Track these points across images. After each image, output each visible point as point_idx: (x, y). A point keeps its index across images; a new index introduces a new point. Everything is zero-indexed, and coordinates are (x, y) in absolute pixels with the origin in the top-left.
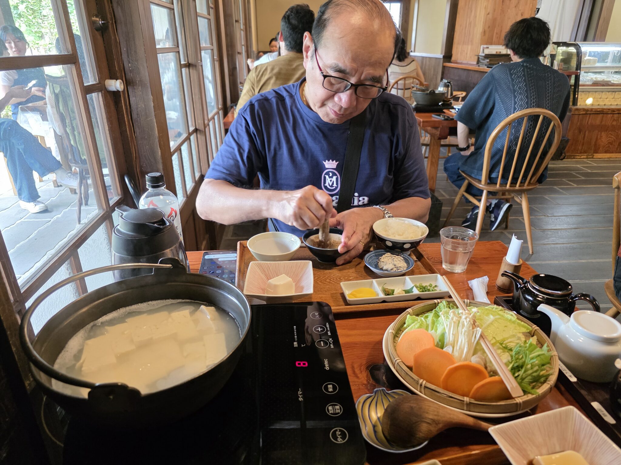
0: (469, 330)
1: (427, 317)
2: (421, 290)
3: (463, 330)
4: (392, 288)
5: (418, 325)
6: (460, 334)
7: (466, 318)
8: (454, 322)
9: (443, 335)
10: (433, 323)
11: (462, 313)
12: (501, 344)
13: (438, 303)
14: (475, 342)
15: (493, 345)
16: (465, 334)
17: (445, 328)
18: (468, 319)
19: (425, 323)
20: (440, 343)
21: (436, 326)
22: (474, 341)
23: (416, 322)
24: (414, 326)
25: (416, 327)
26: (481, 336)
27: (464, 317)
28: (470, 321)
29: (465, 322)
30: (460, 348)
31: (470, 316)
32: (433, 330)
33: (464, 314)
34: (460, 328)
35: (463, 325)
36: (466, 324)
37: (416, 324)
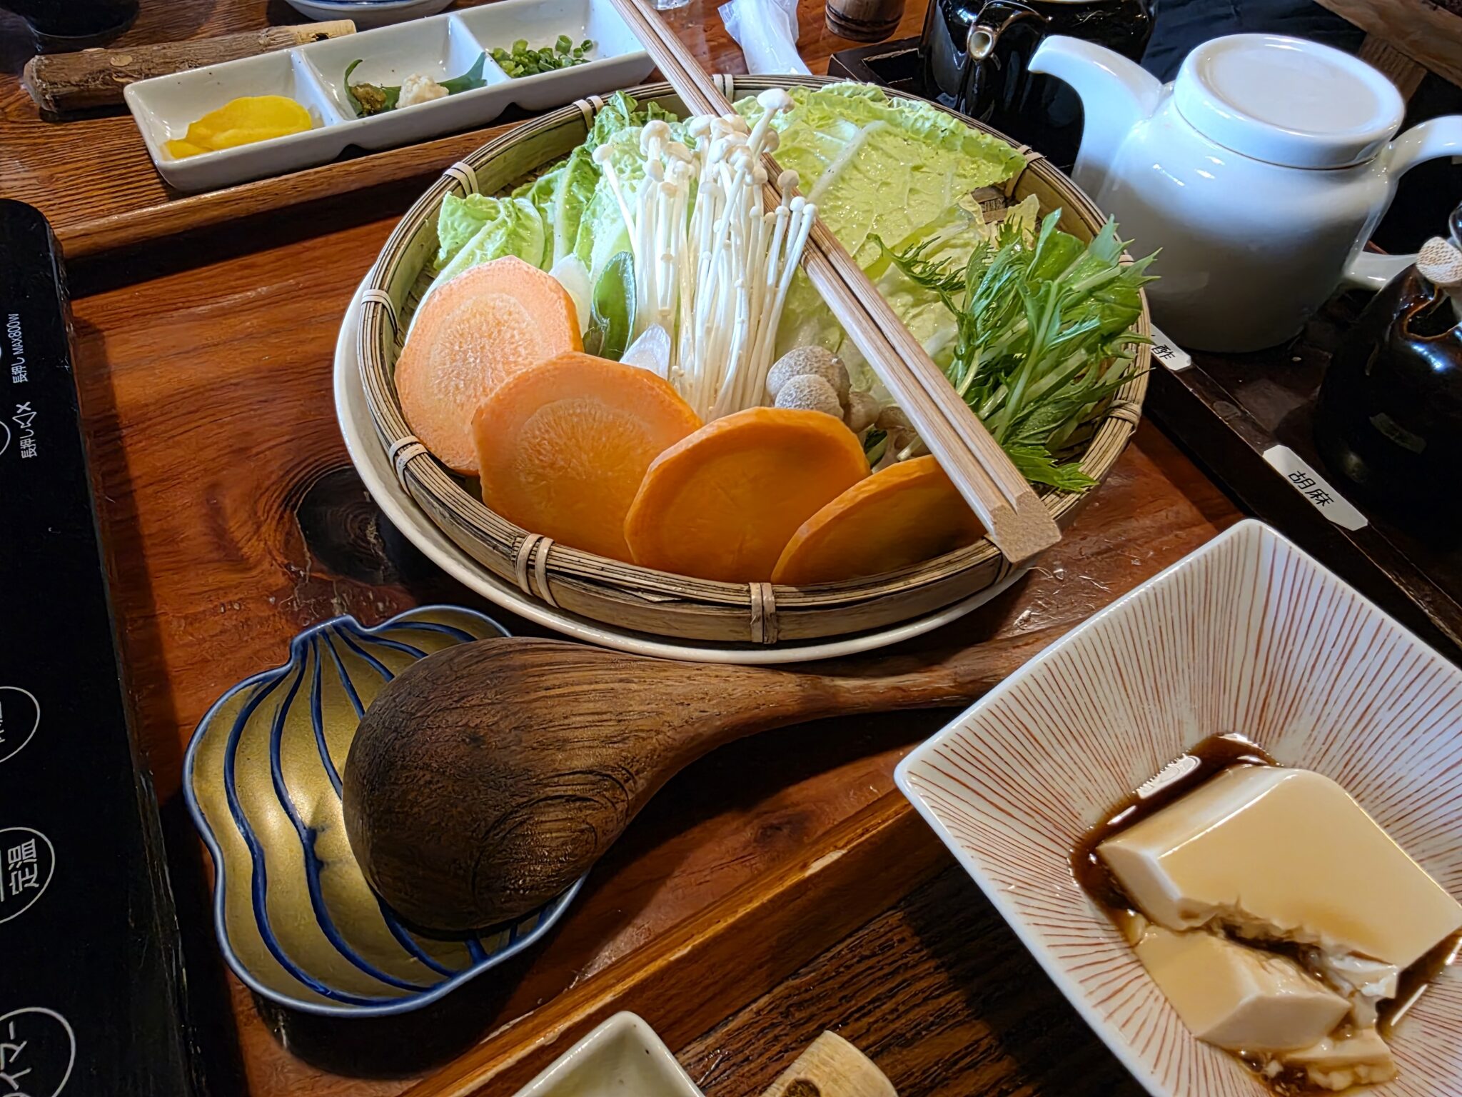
0: (749, 222)
1: (547, 191)
2: (521, 69)
3: (720, 225)
4: (389, 83)
5: (500, 237)
6: (703, 255)
7: (727, 155)
8: (671, 192)
9: (617, 275)
10: (574, 214)
11: (706, 132)
12: (907, 266)
13: (595, 112)
14: (784, 283)
15: (869, 274)
16: (728, 247)
17: (625, 234)
18: (740, 158)
19: (538, 225)
20: (606, 321)
21: (588, 231)
22: (778, 274)
23: (489, 224)
24: (481, 245)
25: (491, 248)
26: (813, 243)
27: (714, 149)
28: (749, 167)
29: (725, 176)
30: (708, 331)
31: (750, 141)
32: (575, 254)
33: (714, 134)
34: (701, 218)
35: (717, 198)
36: (729, 188)
37: (489, 234)
